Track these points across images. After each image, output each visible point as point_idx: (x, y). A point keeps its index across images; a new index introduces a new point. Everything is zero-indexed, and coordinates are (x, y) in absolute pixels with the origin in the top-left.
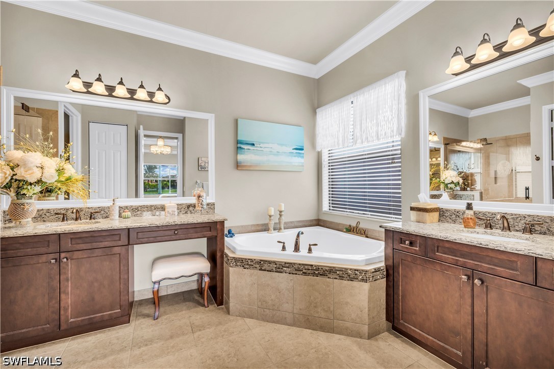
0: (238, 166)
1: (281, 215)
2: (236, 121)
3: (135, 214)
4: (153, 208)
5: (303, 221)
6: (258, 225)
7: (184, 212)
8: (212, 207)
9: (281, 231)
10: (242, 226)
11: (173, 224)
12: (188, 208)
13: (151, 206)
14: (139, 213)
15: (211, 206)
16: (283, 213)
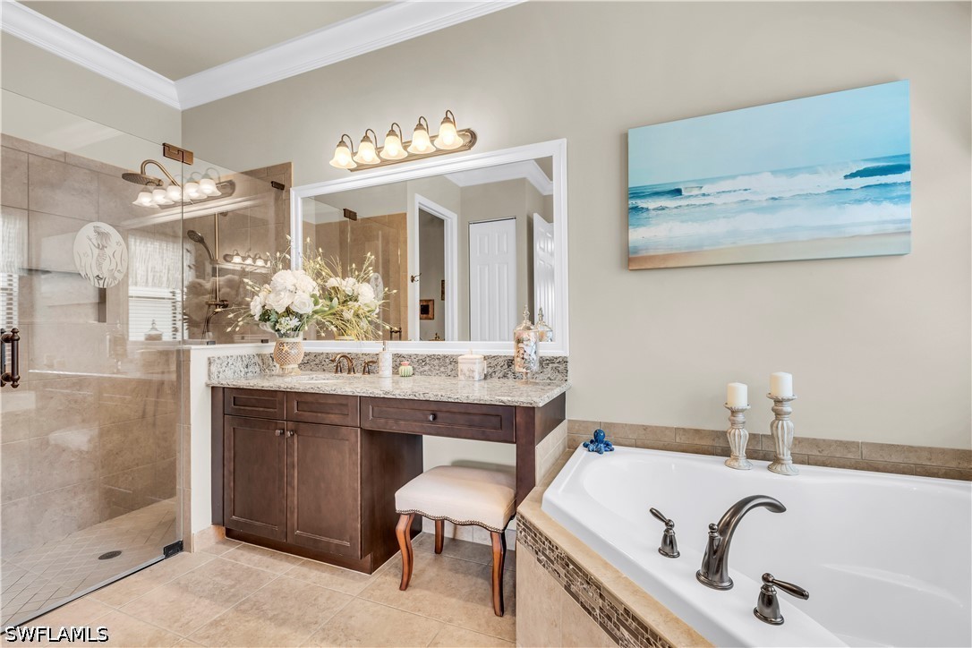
0: (632, 260)
1: (778, 415)
2: (625, 139)
3: (422, 369)
4: (448, 361)
5: (911, 449)
6: (697, 431)
7: (501, 375)
8: (561, 367)
9: (779, 468)
10: (645, 428)
11: (422, 398)
12: (509, 366)
13: (445, 357)
14: (426, 368)
15: (557, 366)
16: (787, 408)
